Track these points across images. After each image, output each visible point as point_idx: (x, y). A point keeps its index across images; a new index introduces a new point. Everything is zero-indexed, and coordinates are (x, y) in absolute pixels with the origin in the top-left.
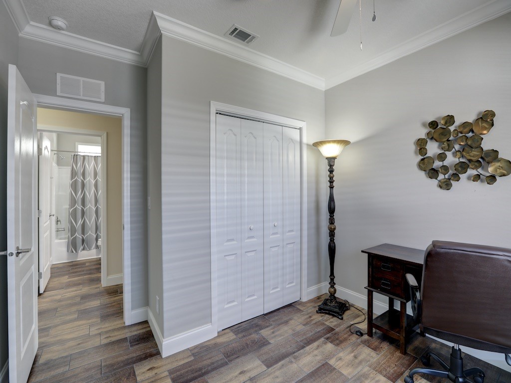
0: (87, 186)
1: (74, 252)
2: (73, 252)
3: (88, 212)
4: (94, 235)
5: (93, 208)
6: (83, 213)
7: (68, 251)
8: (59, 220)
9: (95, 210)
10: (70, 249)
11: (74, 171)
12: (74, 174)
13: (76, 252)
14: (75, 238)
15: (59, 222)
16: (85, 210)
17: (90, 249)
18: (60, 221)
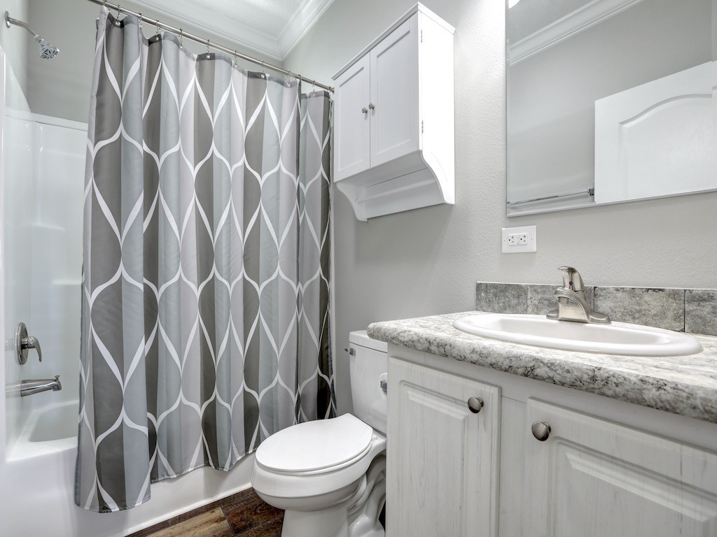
0: (169, 181)
1: (114, 507)
2: (104, 508)
3: (173, 304)
4: (196, 406)
5: (193, 286)
6: (152, 309)
7: (78, 502)
8: (30, 340)
9: (198, 293)
10: (93, 492)
11: (107, 96)
12: (108, 112)
13: (122, 504)
14: (118, 437)
15: (32, 353)
16: (158, 296)
17: (180, 474)
18: (36, 346)
